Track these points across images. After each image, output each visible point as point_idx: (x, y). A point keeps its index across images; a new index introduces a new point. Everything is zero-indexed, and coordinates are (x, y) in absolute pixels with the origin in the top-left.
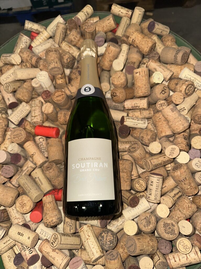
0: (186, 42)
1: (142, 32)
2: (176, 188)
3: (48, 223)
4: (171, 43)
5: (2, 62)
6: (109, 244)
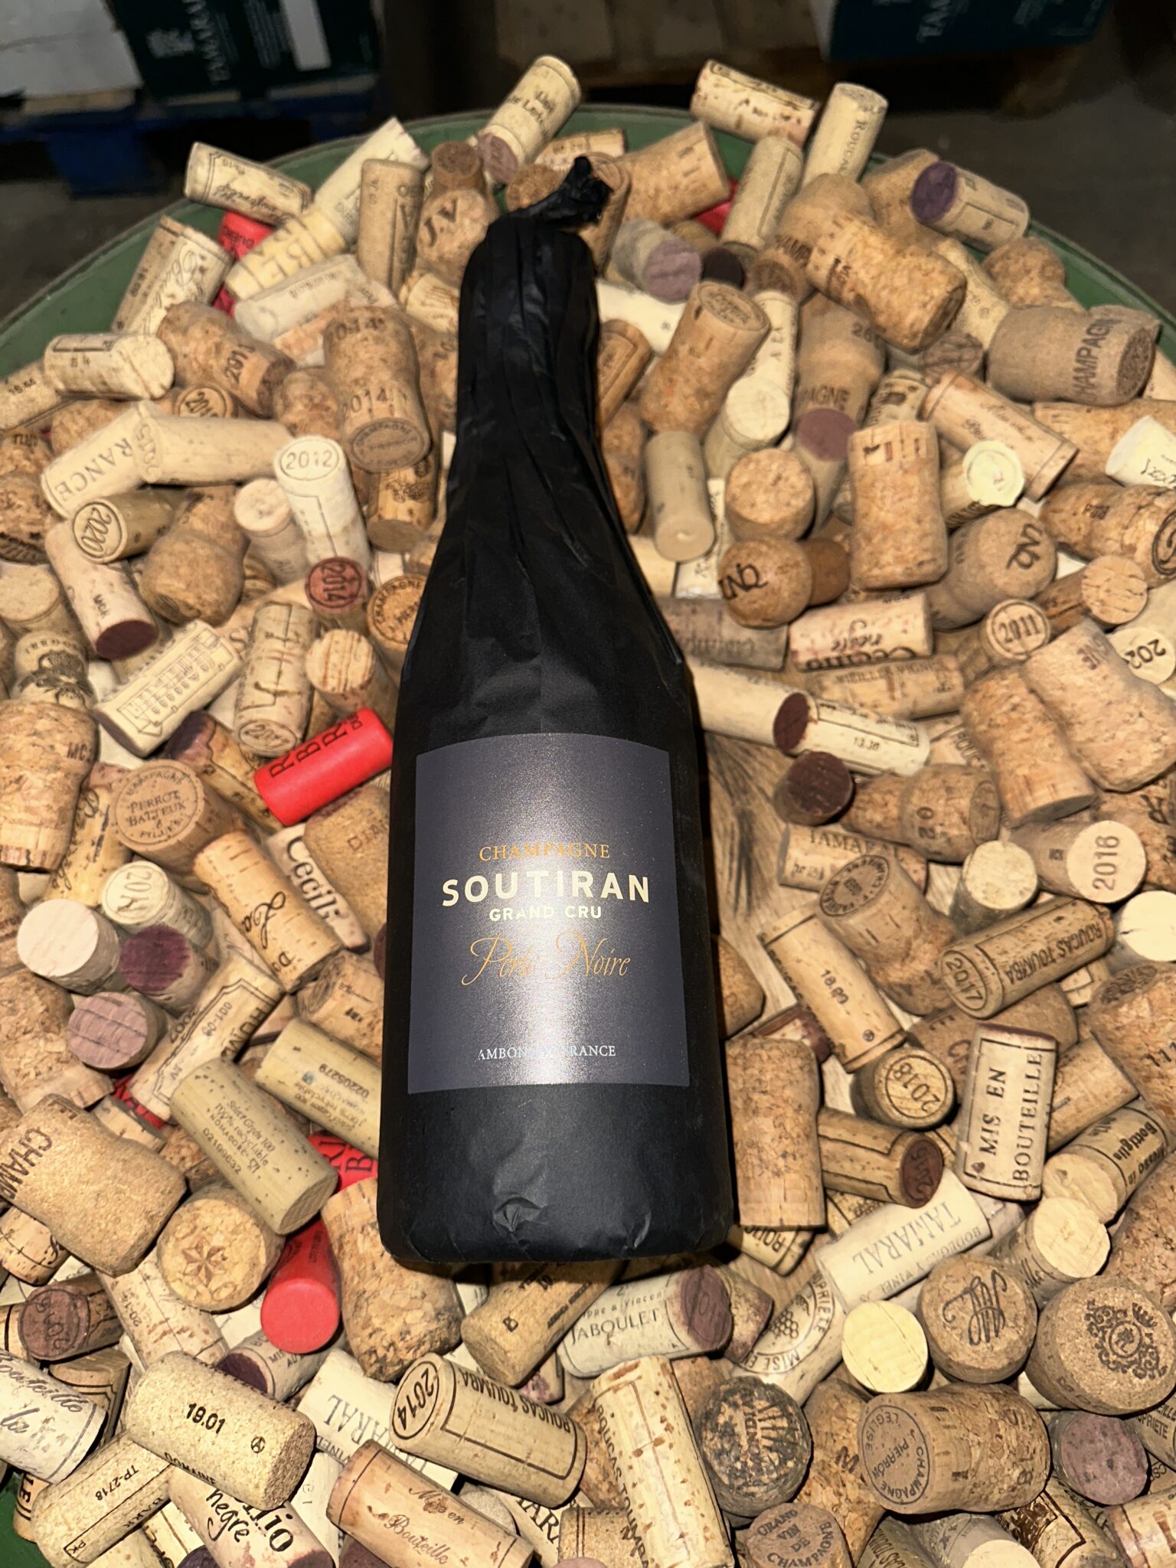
0: (1123, 284)
2: (1124, 1111)
3: (381, 1352)
4: (1043, 289)
5: (47, 382)
6: (777, 1463)
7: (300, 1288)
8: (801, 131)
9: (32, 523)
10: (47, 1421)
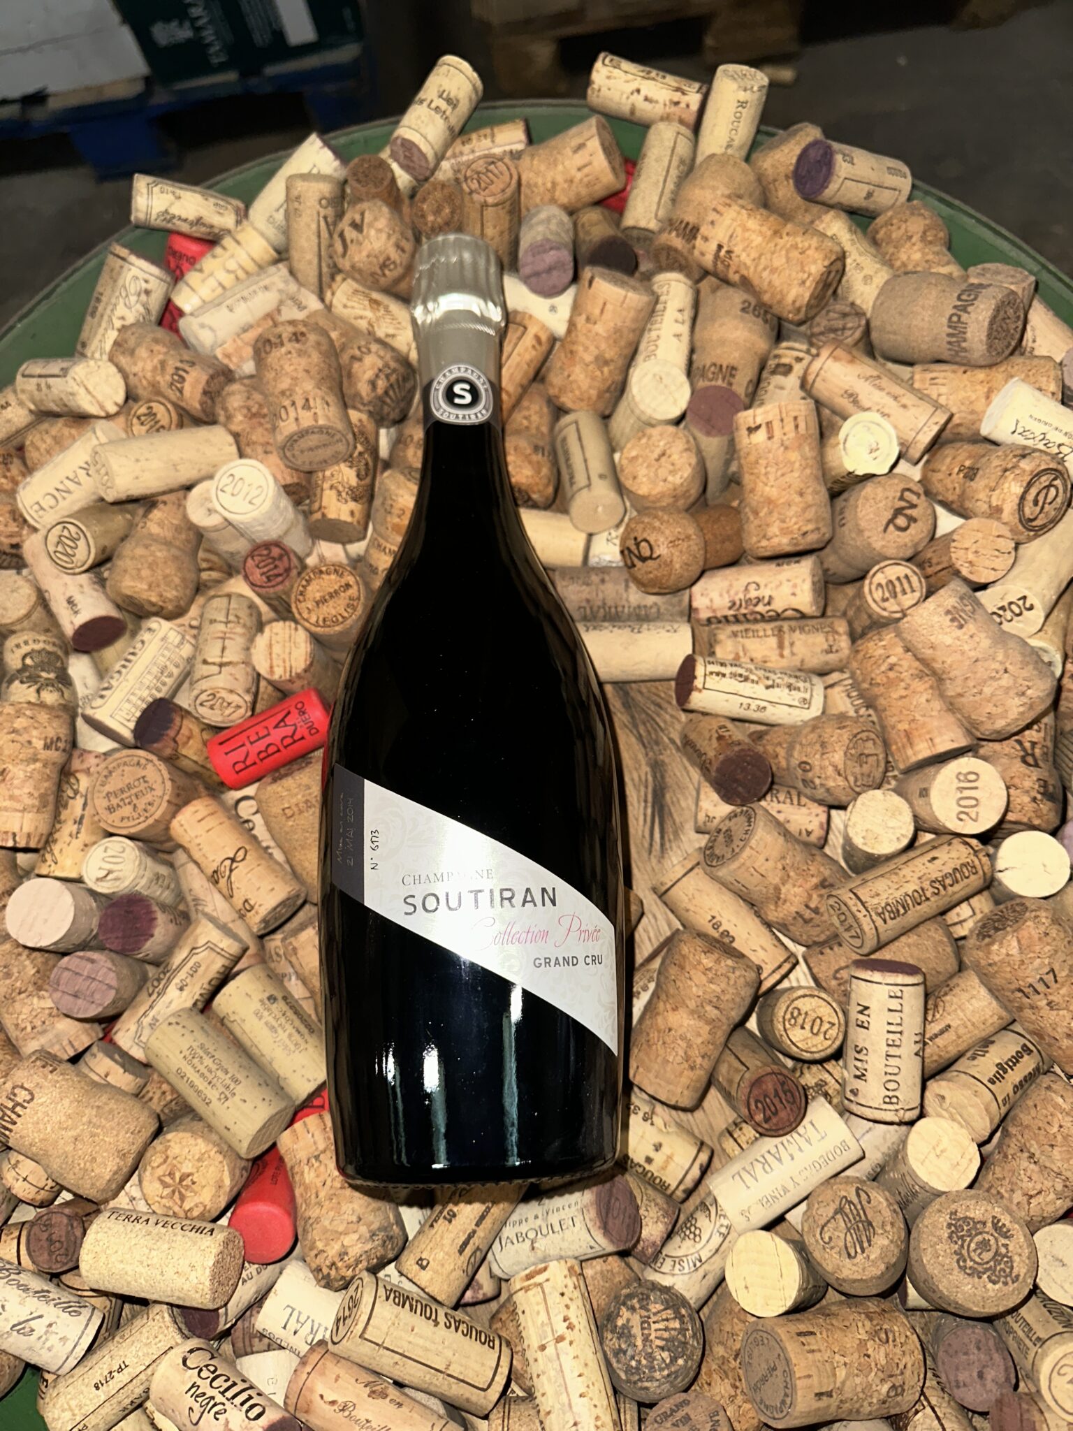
0: (1006, 238)
1: (764, 202)
2: (1004, 1033)
4: (924, 254)
5: (21, 404)
6: (668, 1361)
7: (262, 1209)
8: (691, 117)
9: (11, 536)
10: (50, 1325)
